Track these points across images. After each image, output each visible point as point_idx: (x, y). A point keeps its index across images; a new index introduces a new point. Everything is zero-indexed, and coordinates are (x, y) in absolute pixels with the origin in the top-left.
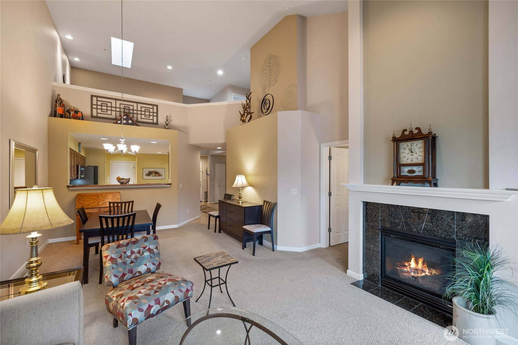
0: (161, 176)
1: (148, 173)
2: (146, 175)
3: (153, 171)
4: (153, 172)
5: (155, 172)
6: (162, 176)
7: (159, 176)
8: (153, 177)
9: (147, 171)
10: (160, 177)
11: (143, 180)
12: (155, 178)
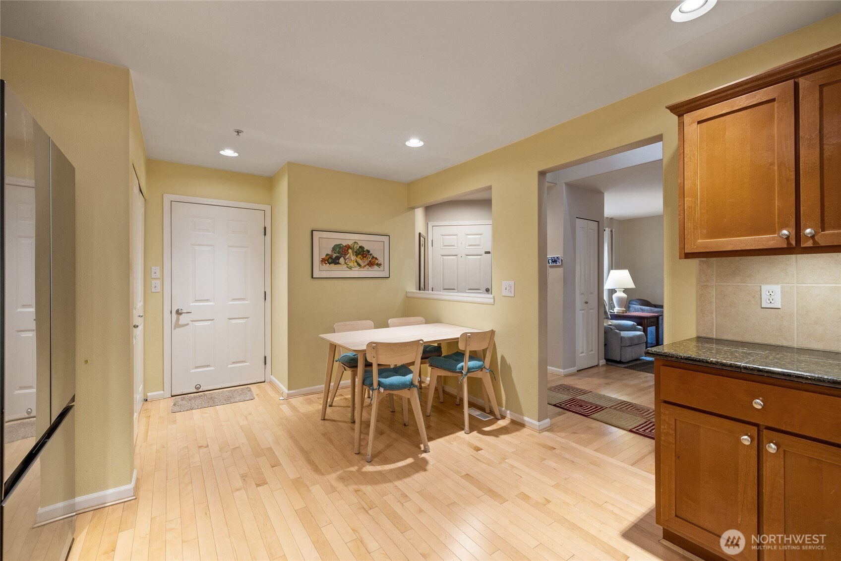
0: (379, 265)
1: (330, 253)
2: (323, 261)
3: (350, 243)
4: (348, 247)
5: (357, 247)
6: (382, 268)
7: (371, 264)
8: (350, 268)
9: (325, 245)
10: (374, 272)
11: (316, 281)
12: (356, 273)
